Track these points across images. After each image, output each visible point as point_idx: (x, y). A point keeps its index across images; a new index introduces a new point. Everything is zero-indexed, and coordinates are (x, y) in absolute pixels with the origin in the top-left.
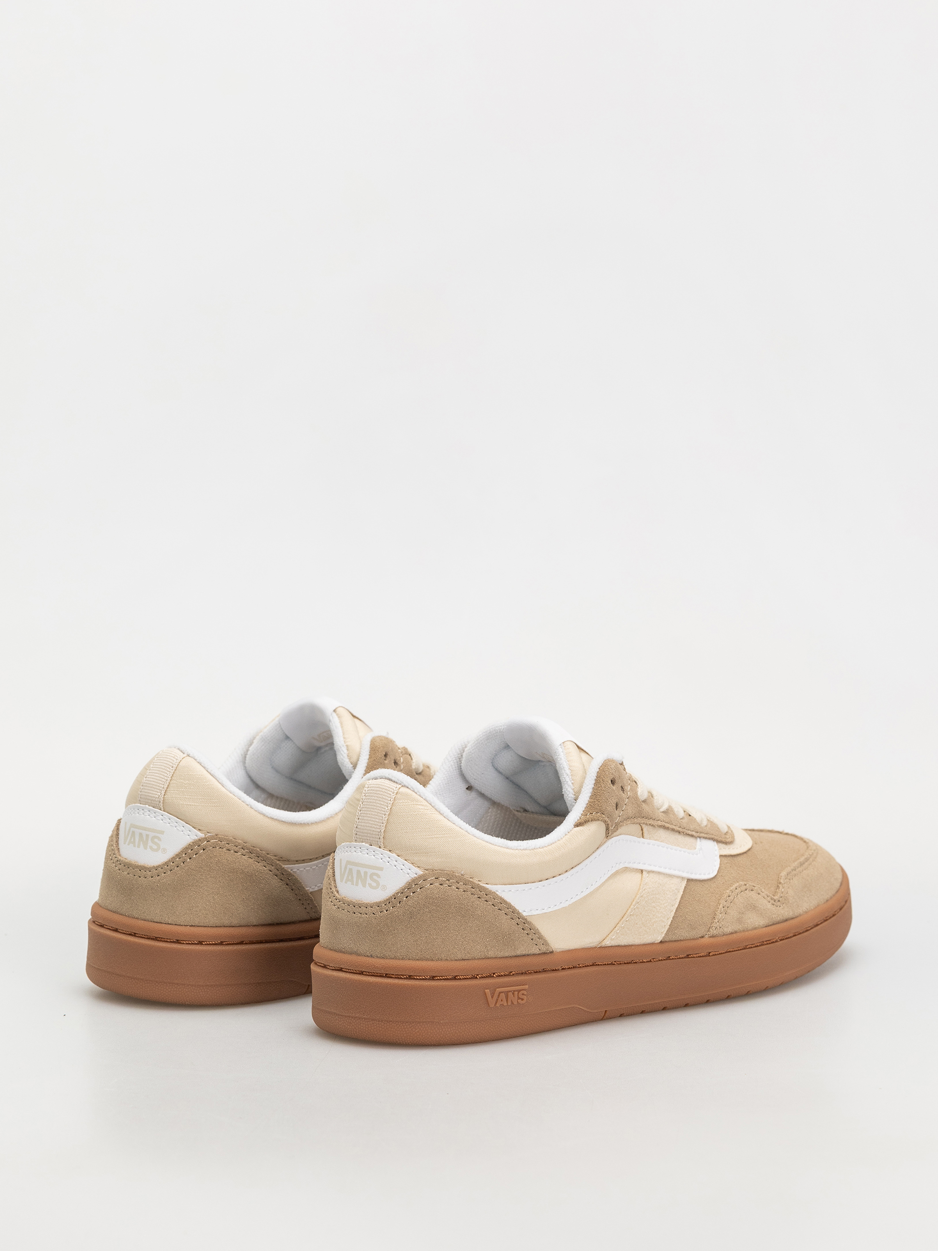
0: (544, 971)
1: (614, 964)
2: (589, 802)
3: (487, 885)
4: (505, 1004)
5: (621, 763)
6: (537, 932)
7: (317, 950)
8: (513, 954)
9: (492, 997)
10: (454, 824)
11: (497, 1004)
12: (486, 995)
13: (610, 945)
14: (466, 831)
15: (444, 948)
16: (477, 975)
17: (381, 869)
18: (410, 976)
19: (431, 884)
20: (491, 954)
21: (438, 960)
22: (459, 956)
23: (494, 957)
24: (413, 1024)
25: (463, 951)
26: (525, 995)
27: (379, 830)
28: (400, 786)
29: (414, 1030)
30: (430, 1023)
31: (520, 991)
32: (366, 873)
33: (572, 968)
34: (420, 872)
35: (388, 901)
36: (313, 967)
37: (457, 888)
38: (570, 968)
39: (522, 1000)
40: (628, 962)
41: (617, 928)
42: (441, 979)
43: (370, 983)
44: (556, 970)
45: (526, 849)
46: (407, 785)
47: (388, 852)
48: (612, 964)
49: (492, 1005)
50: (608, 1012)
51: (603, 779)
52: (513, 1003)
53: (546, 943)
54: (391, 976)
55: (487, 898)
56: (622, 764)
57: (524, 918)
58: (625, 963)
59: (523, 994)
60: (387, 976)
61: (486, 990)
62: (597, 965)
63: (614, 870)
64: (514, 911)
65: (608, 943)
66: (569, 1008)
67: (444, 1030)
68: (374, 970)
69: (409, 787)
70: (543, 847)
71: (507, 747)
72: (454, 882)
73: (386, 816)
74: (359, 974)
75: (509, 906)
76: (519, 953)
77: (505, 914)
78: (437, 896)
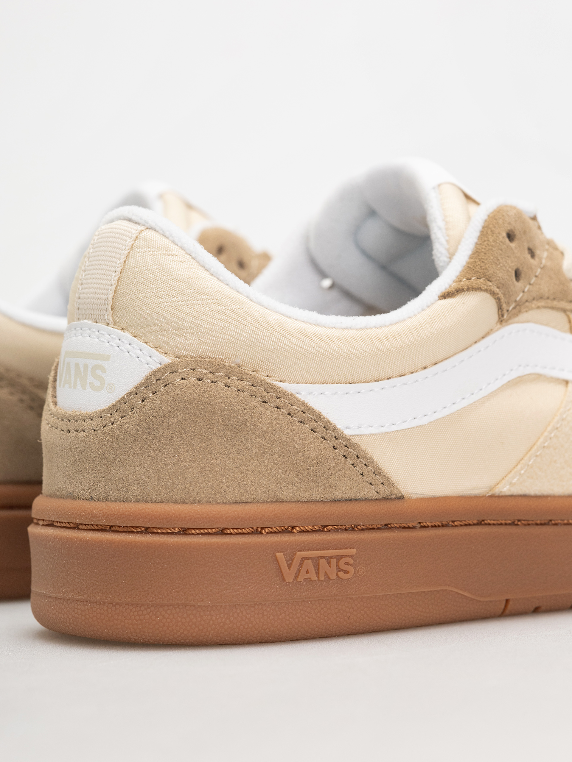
0: (387, 527)
1: (517, 525)
2: (468, 263)
3: (281, 383)
4: (315, 578)
5: (532, 216)
6: (369, 463)
7: (39, 503)
8: (328, 496)
9: (290, 566)
10: (227, 285)
11: (299, 577)
12: (278, 562)
13: (508, 493)
14: (247, 297)
15: (203, 482)
16: (262, 528)
17: (107, 358)
18: (147, 529)
19: (183, 379)
20: (287, 494)
21: (194, 502)
22: (230, 497)
23: (293, 500)
24: (152, 609)
25: (237, 489)
26: (351, 565)
27: (106, 297)
28: (140, 228)
29: (154, 617)
30: (181, 607)
31: (342, 557)
32: (86, 366)
33: (439, 526)
34: (166, 360)
35: (115, 408)
36: (32, 529)
37: (226, 386)
38: (435, 526)
39: (347, 572)
40: (542, 522)
41: (519, 467)
42: (198, 534)
43: (86, 542)
44: (409, 527)
45: (350, 328)
46: (153, 225)
47: (120, 332)
48: (513, 524)
49: (290, 579)
50: (511, 603)
51: (493, 229)
52: (329, 578)
53: (387, 481)
54: (118, 529)
55: (279, 402)
56: (534, 218)
57: (344, 438)
58: (537, 524)
59: (347, 564)
60: (111, 529)
61: (277, 554)
62: (486, 524)
63: (514, 375)
64: (327, 426)
65: (505, 489)
66: (438, 591)
67: (204, 618)
68: (92, 521)
69: (157, 229)
70: (381, 327)
71: (372, 213)
72: (221, 376)
73: (117, 273)
74: (74, 528)
75: (318, 417)
76: (338, 494)
77: (312, 430)
78: (192, 397)
